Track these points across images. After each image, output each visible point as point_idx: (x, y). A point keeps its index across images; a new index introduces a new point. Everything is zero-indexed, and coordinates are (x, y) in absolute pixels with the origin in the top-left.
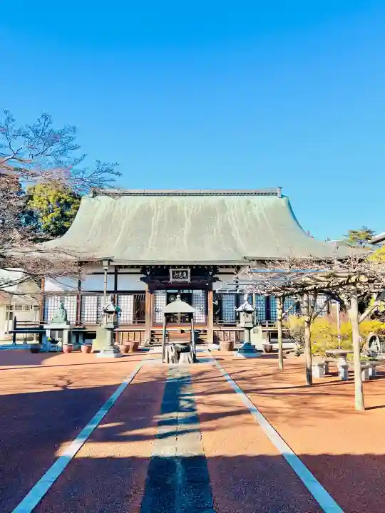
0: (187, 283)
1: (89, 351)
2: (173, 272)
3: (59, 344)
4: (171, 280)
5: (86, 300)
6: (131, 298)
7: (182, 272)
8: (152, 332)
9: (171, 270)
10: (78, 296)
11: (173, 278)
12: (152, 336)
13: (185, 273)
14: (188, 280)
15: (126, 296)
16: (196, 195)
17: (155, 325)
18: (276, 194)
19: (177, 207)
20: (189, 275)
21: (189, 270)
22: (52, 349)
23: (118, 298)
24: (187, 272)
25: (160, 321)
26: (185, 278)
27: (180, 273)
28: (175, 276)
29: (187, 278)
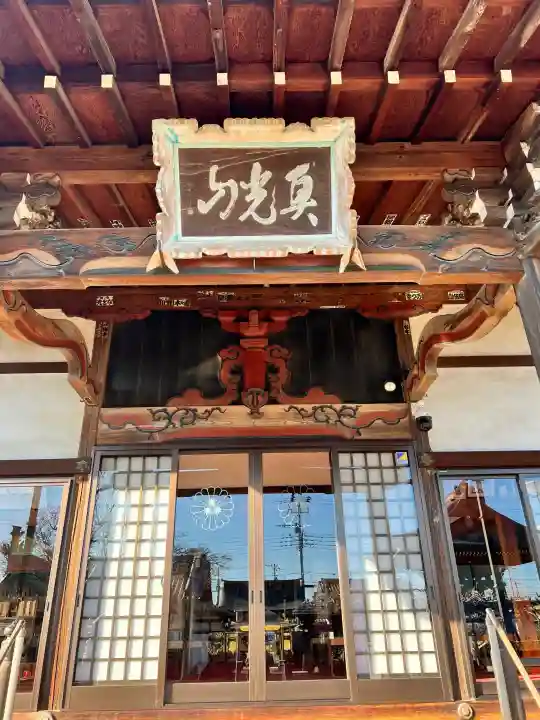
7: (280, 162)
11: (190, 224)
20: (342, 191)
24: (318, 158)
25: (118, 674)
26: (302, 226)
27: (259, 177)
28: (204, 207)
29: (325, 226)
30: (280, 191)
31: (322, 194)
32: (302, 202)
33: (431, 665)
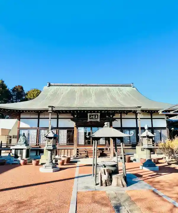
0: (97, 122)
1: (37, 164)
2: (90, 115)
3: (19, 159)
4: (89, 120)
5: (42, 132)
6: (65, 132)
7: (95, 115)
8: (78, 149)
9: (89, 114)
10: (38, 130)
11: (90, 119)
12: (78, 152)
13: (96, 116)
14: (99, 120)
15: (63, 130)
16: (96, 86)
17: (78, 145)
18: (131, 86)
19: (87, 90)
20: (99, 117)
21: (99, 114)
22: (14, 162)
23: (59, 131)
24: (98, 115)
25: (81, 144)
26: (96, 119)
27: (94, 116)
28: (91, 118)
29: (98, 119)
30: (95, 117)
31: (98, 117)
32: (97, 117)
33: (104, 143)
